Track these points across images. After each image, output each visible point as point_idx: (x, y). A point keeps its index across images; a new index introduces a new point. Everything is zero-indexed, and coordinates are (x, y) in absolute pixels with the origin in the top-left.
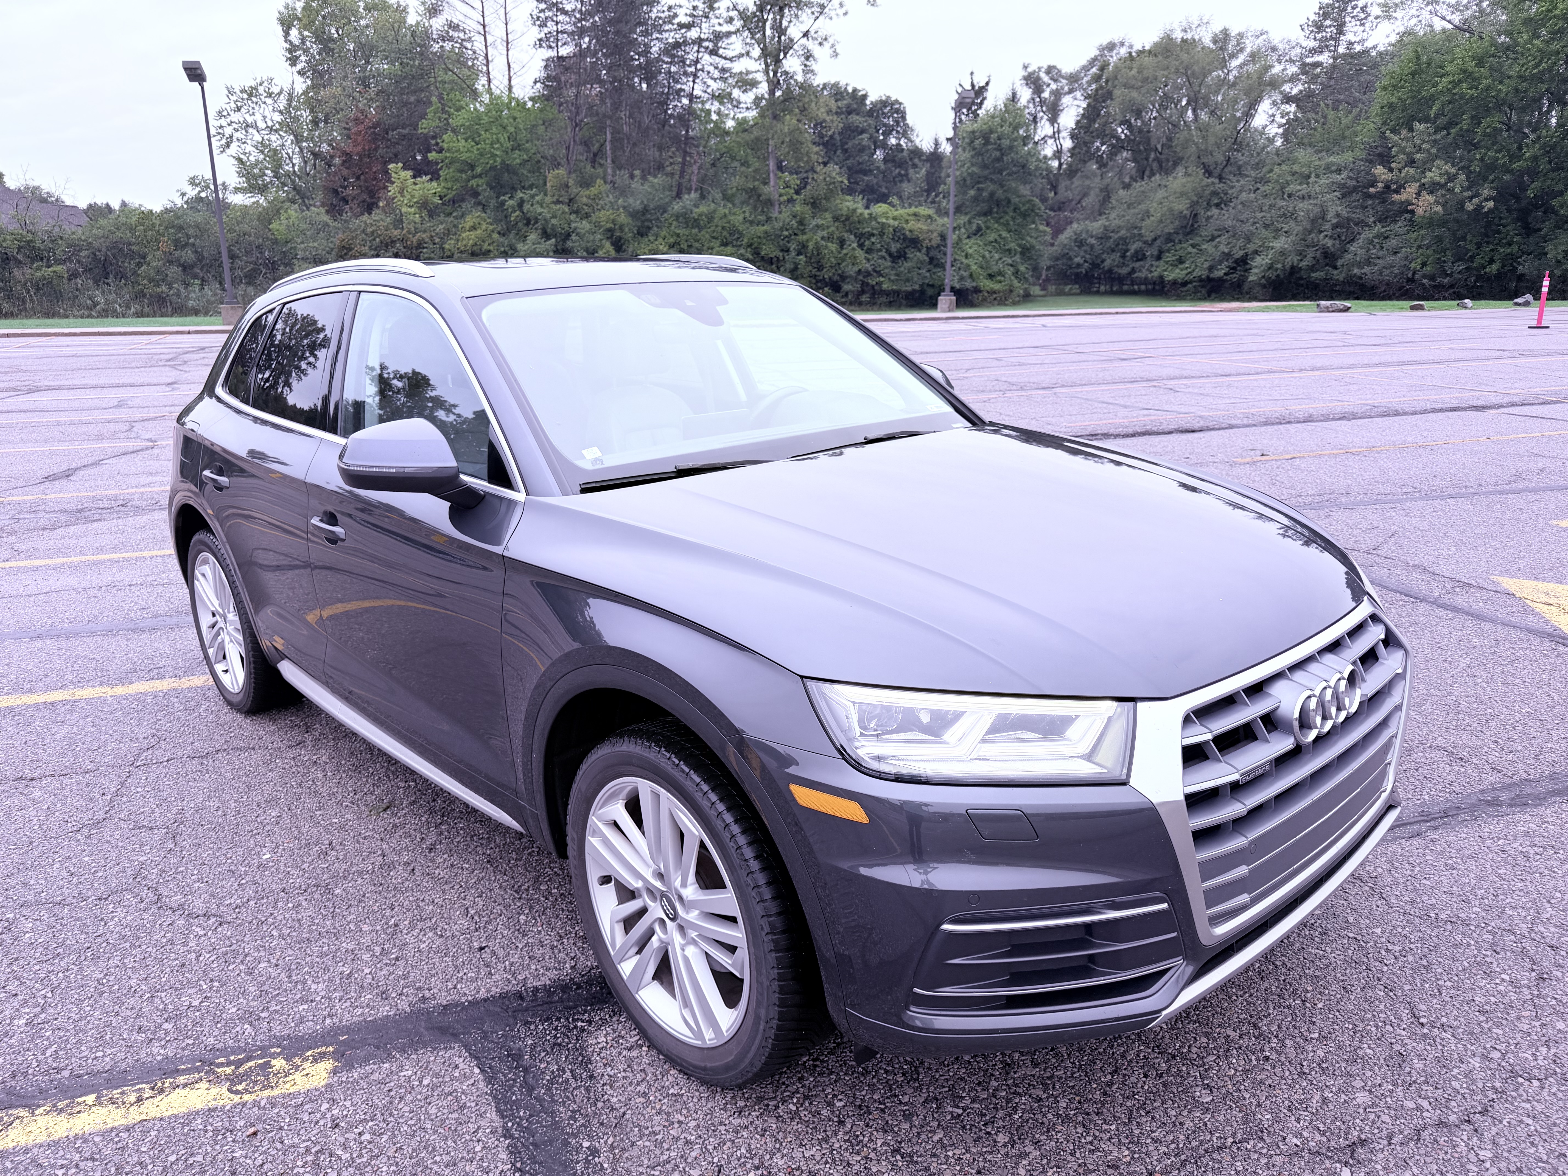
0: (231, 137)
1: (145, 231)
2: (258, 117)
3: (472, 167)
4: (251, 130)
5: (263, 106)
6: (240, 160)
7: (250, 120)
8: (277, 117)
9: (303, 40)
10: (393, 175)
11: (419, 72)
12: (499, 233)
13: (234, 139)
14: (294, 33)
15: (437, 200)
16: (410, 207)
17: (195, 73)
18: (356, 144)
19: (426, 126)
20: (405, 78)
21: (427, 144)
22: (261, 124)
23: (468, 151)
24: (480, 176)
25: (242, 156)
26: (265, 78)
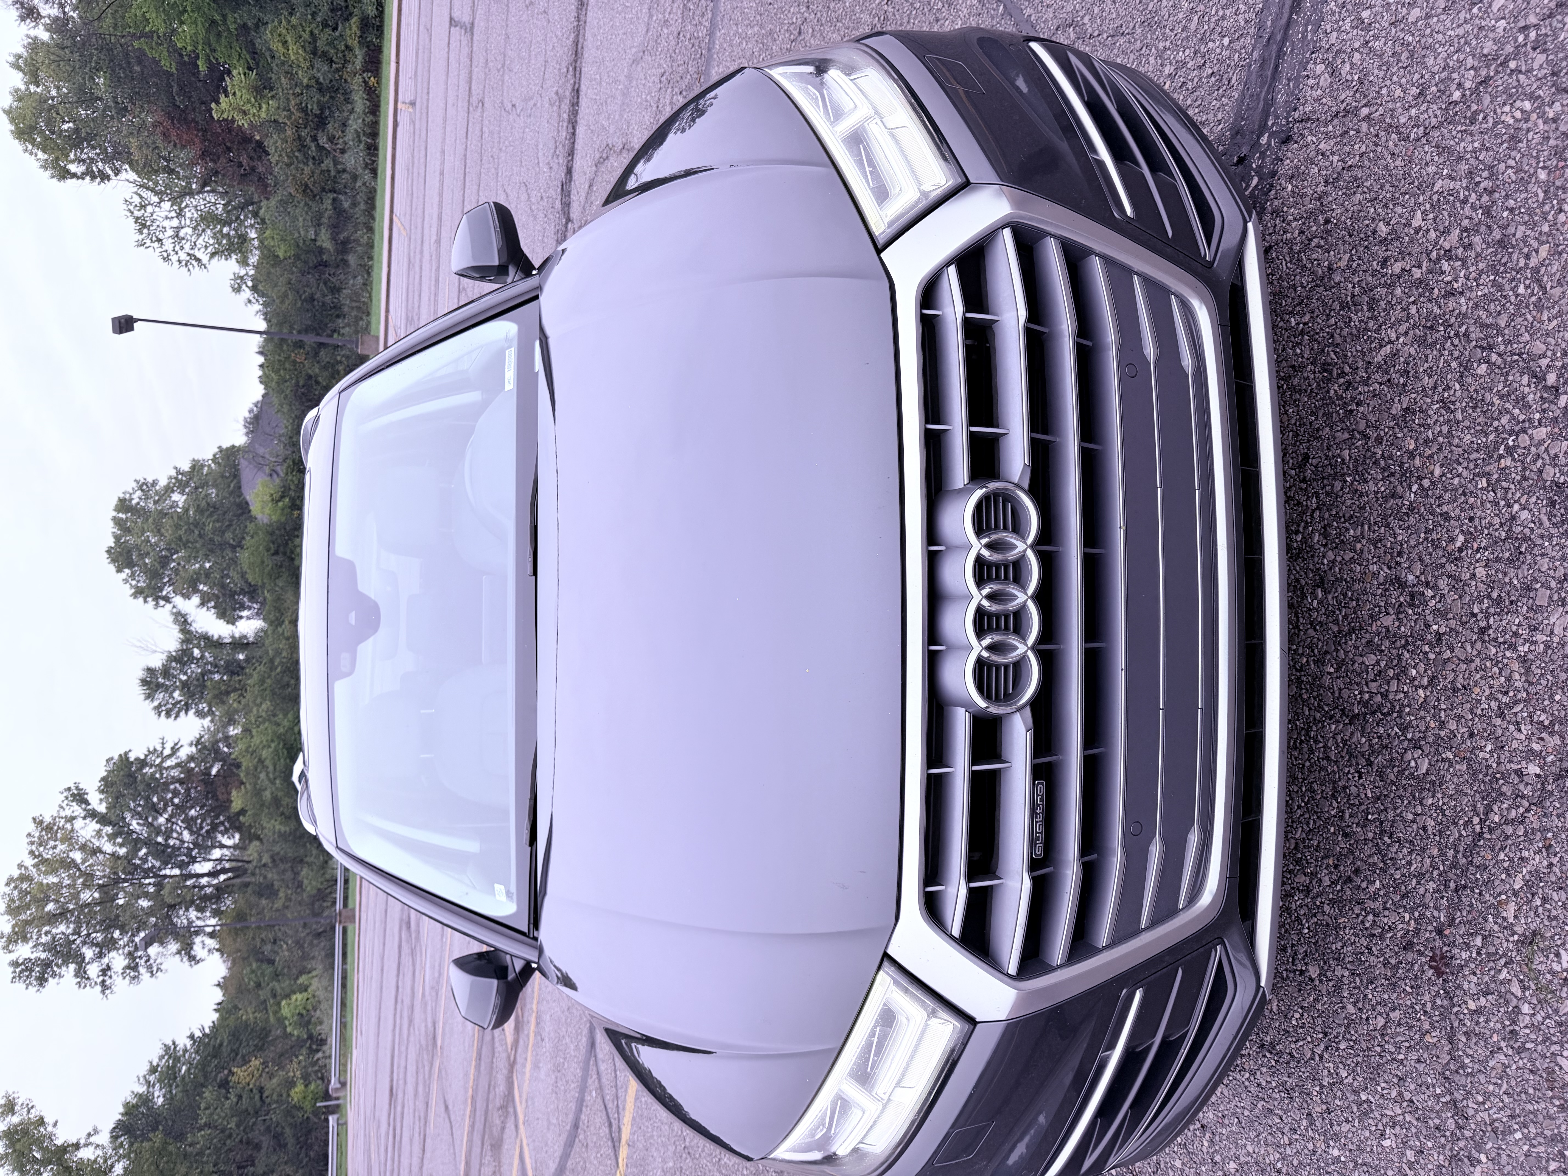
0: (189, 254)
1: (285, 369)
2: (167, 224)
3: (213, 22)
4: (182, 234)
5: (154, 217)
6: (213, 255)
7: (170, 232)
8: (166, 205)
9: (81, 161)
10: (225, 116)
11: (104, 52)
12: (291, 14)
13: (191, 252)
14: (73, 168)
15: (253, 75)
16: (260, 108)
17: (124, 324)
18: (191, 142)
19: (168, 64)
20: (113, 71)
21: (188, 65)
22: (175, 223)
23: (195, 23)
24: (224, 17)
25: (209, 250)
26: (125, 207)
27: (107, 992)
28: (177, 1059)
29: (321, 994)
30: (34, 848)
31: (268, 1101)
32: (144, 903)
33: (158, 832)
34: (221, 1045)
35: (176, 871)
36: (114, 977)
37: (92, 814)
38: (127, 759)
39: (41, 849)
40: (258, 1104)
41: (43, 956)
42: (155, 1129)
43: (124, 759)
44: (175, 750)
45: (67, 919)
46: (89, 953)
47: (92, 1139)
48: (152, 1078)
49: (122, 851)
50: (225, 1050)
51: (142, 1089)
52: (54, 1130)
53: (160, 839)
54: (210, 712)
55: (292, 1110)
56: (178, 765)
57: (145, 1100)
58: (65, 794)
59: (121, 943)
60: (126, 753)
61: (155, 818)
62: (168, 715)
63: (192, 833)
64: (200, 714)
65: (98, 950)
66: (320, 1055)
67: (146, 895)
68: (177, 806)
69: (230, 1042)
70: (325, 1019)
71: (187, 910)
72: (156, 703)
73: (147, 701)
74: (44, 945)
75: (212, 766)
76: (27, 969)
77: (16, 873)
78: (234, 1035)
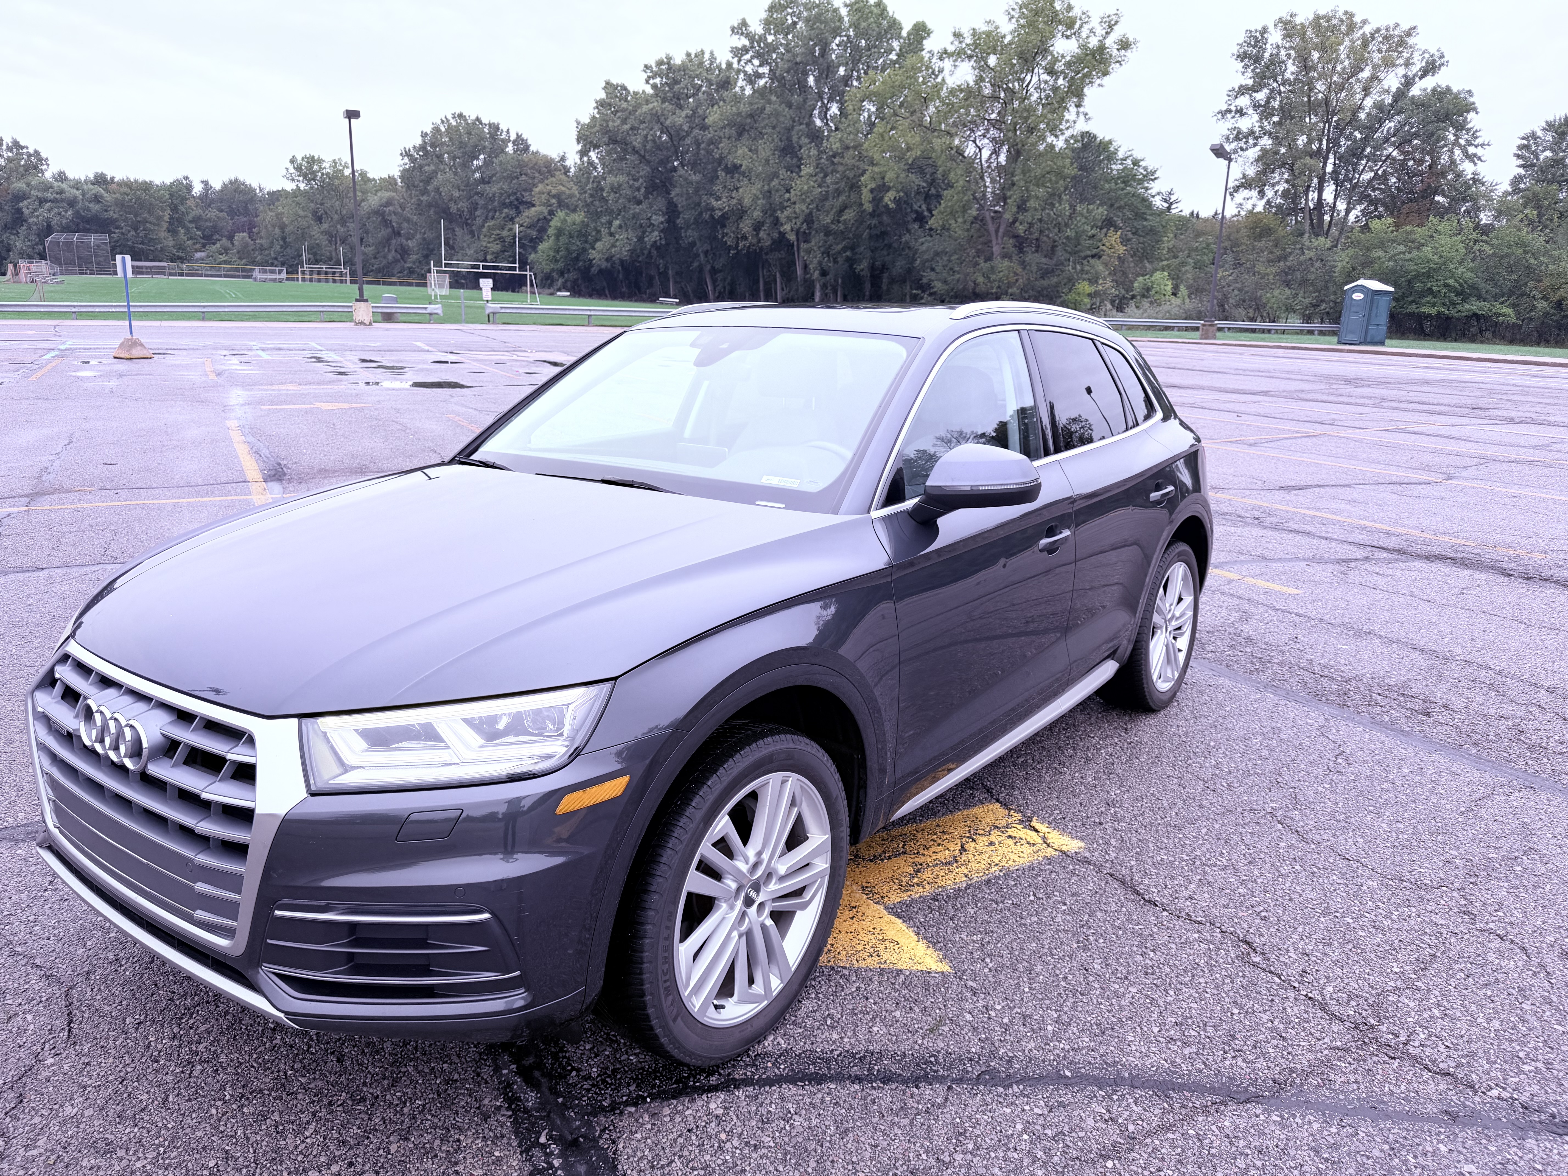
27: (1220, 116)
28: (1140, 182)
29: (1166, 307)
30: (1383, 32)
31: (1085, 262)
32: (1302, 140)
33: (1378, 147)
34: (1146, 220)
35: (1329, 168)
36: (1233, 120)
37: (1408, 82)
38: (1468, 112)
39: (1380, 39)
40: (1082, 254)
41: (1267, 55)
42: (1081, 169)
43: (1471, 108)
44: (1472, 158)
45: (1301, 71)
46: (1261, 96)
47: (1082, 117)
48: (1129, 162)
49: (1362, 116)
50: (1138, 224)
51: (1120, 155)
52: (1096, 85)
53: (1368, 150)
54: (1516, 190)
55: (1071, 282)
56: (1453, 162)
57: (1111, 157)
58: (1436, 54)
59: (1266, 123)
60: (1475, 110)
61: (1393, 144)
62: (1526, 147)
63: (1370, 181)
64: (1517, 181)
65: (1263, 103)
66: (1109, 306)
67: (1310, 142)
68: (1403, 163)
69: (1144, 227)
70: (1141, 311)
71: (1287, 181)
72: (1540, 133)
73: (1544, 125)
74: (1278, 54)
75: (1444, 196)
76: (1257, 41)
77: (1357, 19)
78: (1151, 230)
